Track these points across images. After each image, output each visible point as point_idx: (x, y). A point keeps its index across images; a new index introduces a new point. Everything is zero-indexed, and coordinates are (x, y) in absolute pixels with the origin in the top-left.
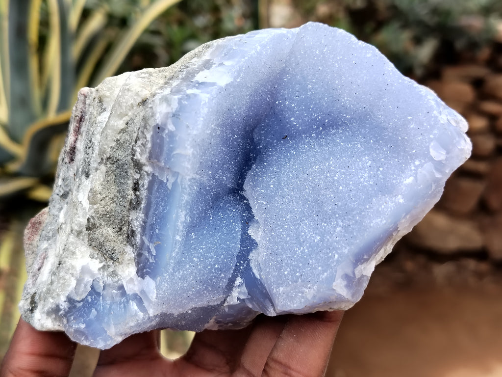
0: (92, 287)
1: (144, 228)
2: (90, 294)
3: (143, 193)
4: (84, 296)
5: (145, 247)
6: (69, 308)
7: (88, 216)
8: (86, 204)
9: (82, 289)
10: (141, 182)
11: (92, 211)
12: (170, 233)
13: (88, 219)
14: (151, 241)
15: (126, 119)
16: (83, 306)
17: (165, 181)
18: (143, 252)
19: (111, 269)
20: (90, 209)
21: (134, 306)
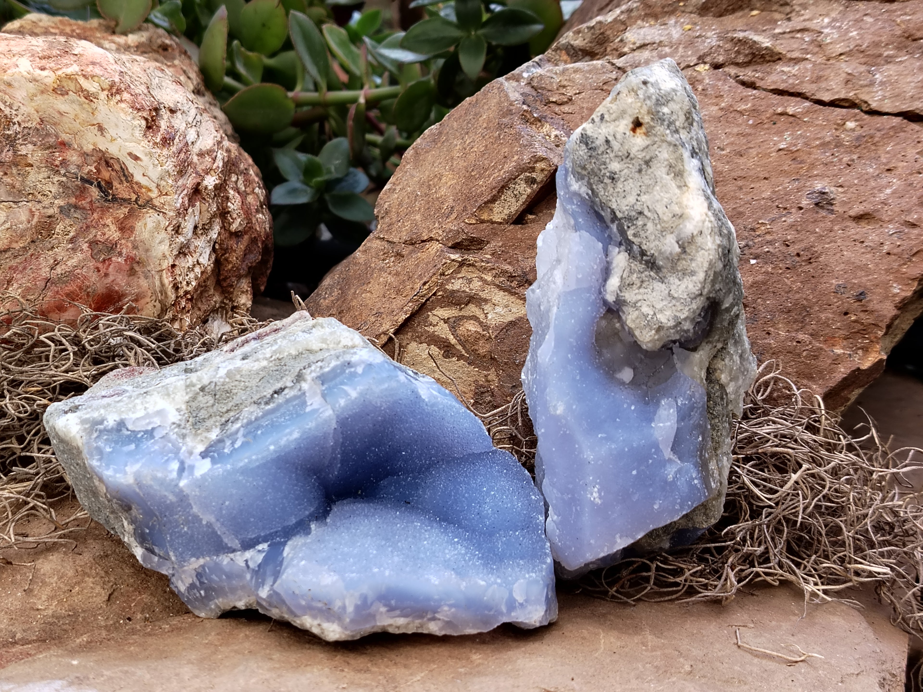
0: (153, 429)
1: (250, 423)
2: (146, 432)
3: (280, 399)
4: (137, 429)
5: (235, 437)
6: (112, 428)
7: (214, 380)
8: (222, 372)
9: (144, 422)
10: (286, 391)
11: (222, 380)
12: (270, 440)
13: (211, 382)
14: (244, 436)
15: (324, 346)
16: (128, 436)
17: (309, 404)
18: (226, 440)
19: (184, 431)
20: (221, 377)
21: (175, 466)
